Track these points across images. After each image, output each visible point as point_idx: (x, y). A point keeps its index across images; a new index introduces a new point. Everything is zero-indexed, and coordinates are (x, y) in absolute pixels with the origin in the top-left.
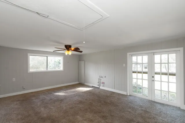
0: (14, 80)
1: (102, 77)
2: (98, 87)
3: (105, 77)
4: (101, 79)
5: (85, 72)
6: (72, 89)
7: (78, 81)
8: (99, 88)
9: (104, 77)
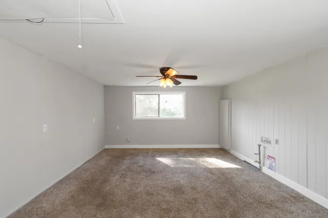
0: (118, 127)
1: (268, 142)
2: (257, 165)
3: (277, 142)
4: (267, 145)
5: (230, 125)
6: (192, 157)
7: (219, 143)
8: (260, 170)
9: (273, 142)
